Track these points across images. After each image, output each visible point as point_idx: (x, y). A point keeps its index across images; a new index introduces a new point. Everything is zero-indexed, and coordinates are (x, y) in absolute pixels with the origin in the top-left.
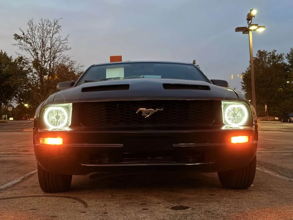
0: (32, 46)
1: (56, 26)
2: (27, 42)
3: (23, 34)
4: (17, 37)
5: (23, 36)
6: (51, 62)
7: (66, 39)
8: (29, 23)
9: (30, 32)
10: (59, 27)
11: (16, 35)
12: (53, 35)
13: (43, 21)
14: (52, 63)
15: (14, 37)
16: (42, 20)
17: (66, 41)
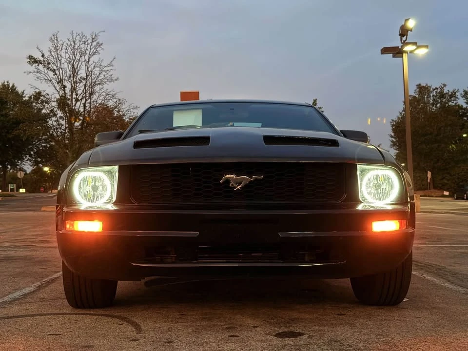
0: (56, 74)
1: (94, 44)
2: (48, 69)
3: (43, 56)
4: (33, 60)
5: (42, 59)
6: (86, 100)
7: (110, 64)
8: (51, 38)
9: (54, 52)
10: (99, 45)
11: (30, 57)
12: (89, 58)
13: (75, 35)
14: (87, 102)
15: (28, 60)
16: (72, 33)
17: (111, 68)
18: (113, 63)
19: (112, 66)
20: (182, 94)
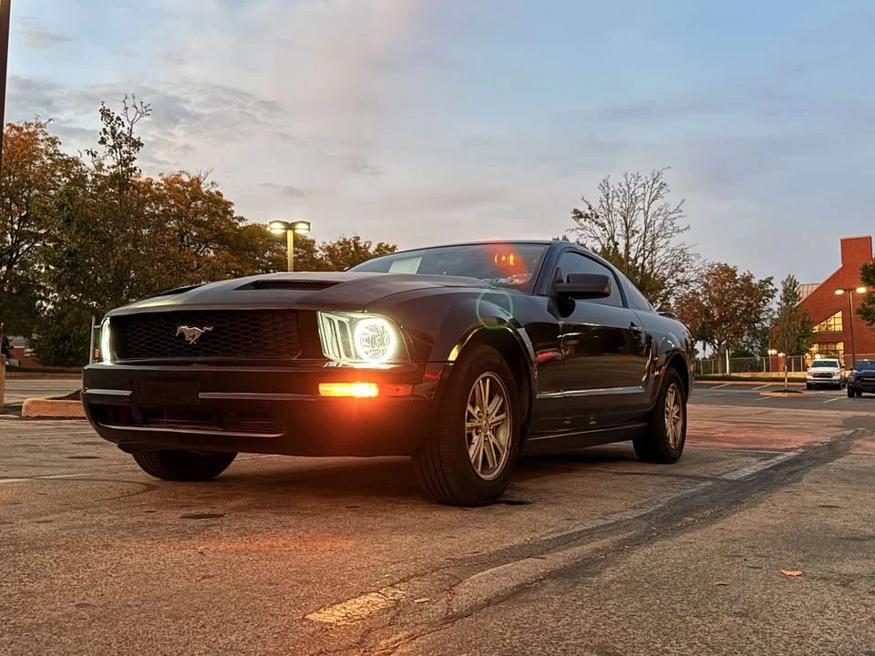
0: (606, 229)
1: (656, 185)
2: (596, 223)
3: (590, 208)
4: (579, 215)
5: (589, 212)
6: (645, 259)
7: (678, 210)
8: (601, 185)
9: (604, 203)
10: (663, 186)
11: (576, 211)
12: (649, 205)
13: (629, 177)
14: (647, 261)
15: (573, 215)
16: (626, 176)
17: (679, 214)
18: (681, 208)
19: (680, 211)
20: (842, 241)
